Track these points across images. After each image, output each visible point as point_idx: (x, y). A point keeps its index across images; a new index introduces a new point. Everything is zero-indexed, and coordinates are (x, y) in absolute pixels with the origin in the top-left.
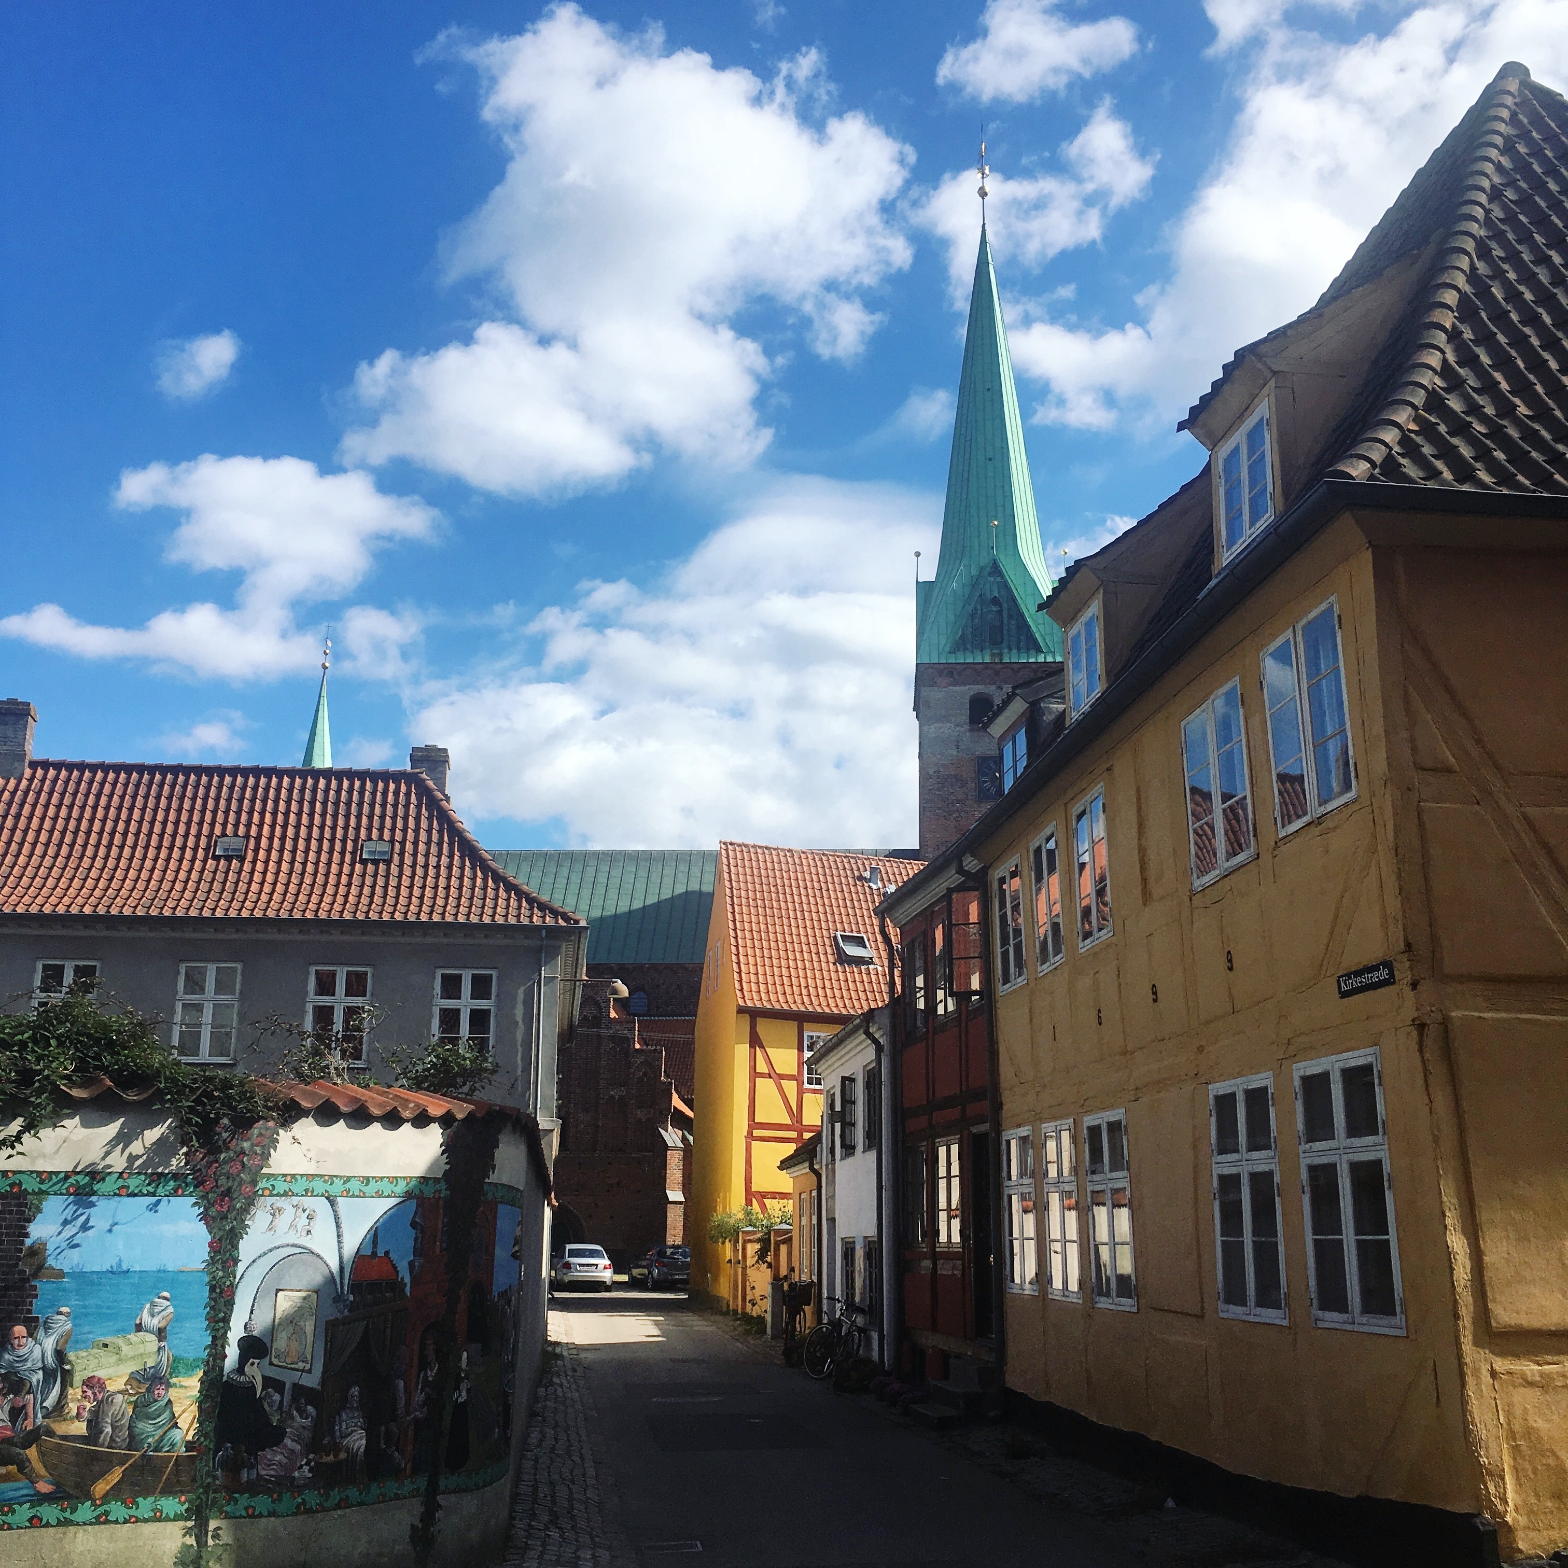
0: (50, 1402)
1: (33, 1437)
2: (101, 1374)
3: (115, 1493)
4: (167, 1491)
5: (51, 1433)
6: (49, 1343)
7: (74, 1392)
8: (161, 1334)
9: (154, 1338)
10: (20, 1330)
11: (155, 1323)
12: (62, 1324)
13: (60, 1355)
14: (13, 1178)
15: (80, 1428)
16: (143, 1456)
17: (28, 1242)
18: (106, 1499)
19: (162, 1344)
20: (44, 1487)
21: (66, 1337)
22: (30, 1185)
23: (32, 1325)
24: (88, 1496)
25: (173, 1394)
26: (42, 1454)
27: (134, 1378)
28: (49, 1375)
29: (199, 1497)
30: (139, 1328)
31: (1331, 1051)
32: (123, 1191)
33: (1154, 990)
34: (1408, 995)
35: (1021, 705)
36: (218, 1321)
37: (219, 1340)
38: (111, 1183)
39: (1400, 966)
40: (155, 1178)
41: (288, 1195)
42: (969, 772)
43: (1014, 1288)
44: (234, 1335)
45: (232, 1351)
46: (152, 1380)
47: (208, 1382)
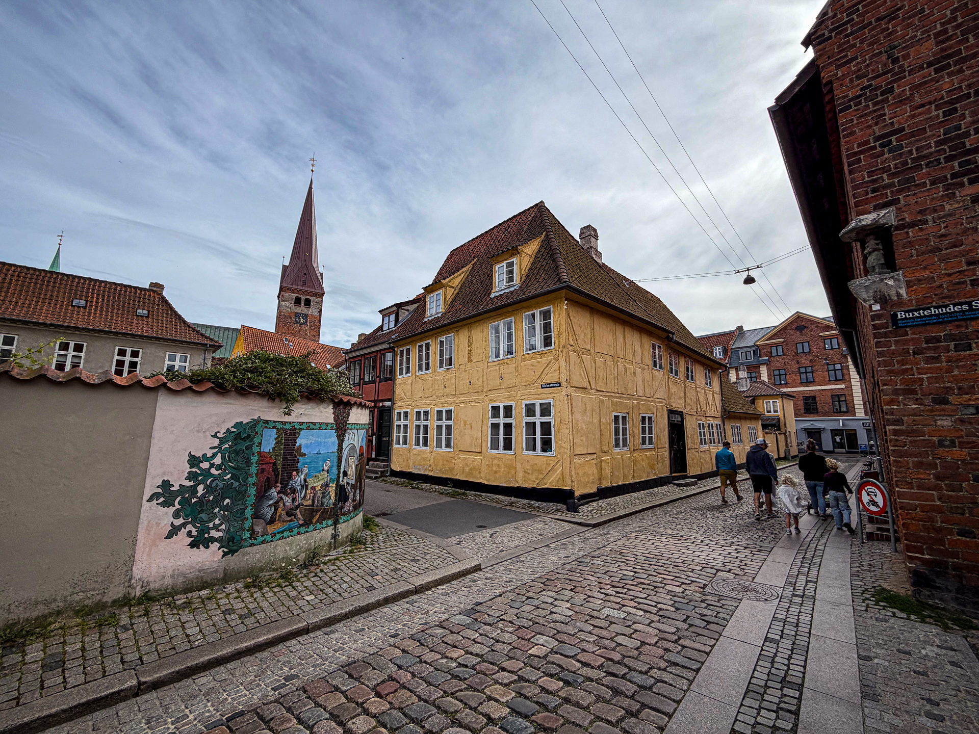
0: (302, 496)
1: (298, 507)
2: (315, 485)
3: (317, 521)
4: (329, 519)
5: (303, 505)
6: (302, 477)
7: (309, 491)
8: (328, 472)
9: (326, 473)
10: (295, 473)
11: (326, 468)
12: (306, 470)
13: (305, 480)
14: (293, 424)
15: (310, 502)
16: (324, 508)
17: (297, 445)
18: (316, 523)
19: (328, 474)
20: (301, 522)
21: (306, 474)
22: (297, 426)
23: (297, 471)
24: (312, 523)
25: (330, 489)
26: (300, 512)
27: (322, 486)
28: (302, 487)
29: (335, 519)
30: (323, 470)
31: (536, 399)
32: (320, 428)
33: (470, 382)
34: (565, 389)
35: (395, 308)
36: (339, 466)
37: (339, 472)
38: (318, 426)
39: (564, 384)
40: (327, 424)
41: (351, 429)
42: (293, 316)
43: (397, 446)
44: (342, 470)
45: (341, 475)
46: (326, 485)
47: (337, 485)
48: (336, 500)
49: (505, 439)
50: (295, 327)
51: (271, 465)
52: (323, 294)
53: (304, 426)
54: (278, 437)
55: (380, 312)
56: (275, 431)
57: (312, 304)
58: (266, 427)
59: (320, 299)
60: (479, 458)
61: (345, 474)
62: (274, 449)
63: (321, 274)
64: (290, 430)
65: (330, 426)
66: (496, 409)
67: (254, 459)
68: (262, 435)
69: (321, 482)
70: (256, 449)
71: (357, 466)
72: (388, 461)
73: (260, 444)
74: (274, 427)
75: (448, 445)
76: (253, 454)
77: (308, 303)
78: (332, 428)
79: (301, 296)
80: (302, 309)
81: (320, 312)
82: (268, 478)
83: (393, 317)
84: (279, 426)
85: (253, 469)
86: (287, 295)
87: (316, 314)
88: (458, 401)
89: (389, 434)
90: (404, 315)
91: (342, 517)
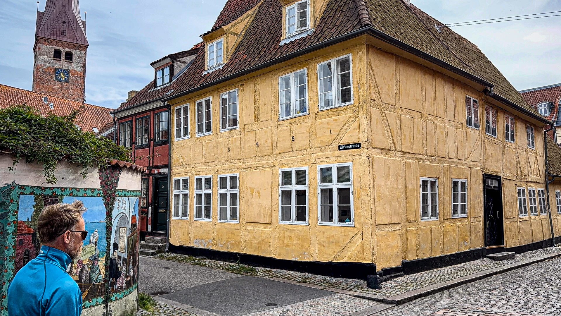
3: (87, 298)
4: (99, 296)
7: (75, 266)
8: (96, 244)
9: (94, 245)
14: (54, 190)
15: (76, 278)
16: (93, 285)
19: (96, 247)
22: (59, 193)
27: (90, 259)
29: (106, 296)
30: (90, 242)
31: (332, 162)
32: (85, 195)
33: (257, 144)
34: (365, 150)
35: (169, 60)
36: (108, 238)
37: (109, 244)
38: (82, 192)
39: (364, 144)
40: (93, 191)
41: (121, 196)
42: (53, 72)
43: (176, 218)
44: (112, 243)
45: (112, 248)
46: (94, 259)
47: (107, 259)
48: (106, 275)
49: (298, 209)
50: (56, 85)
51: (31, 236)
52: (86, 46)
53: (67, 192)
54: (37, 204)
55: (152, 64)
56: (32, 197)
57: (73, 58)
58: (23, 193)
59: (83, 52)
60: (267, 230)
61: (116, 246)
62: (32, 218)
63: (84, 23)
64: (50, 197)
65: (96, 192)
66: (287, 176)
67: (11, 229)
68: (18, 202)
69: (89, 256)
70: (11, 218)
71: (129, 237)
72: (166, 234)
73: (16, 212)
74: (32, 193)
75: (234, 216)
76: (9, 224)
77: (69, 56)
78: (98, 195)
79: (61, 49)
80: (62, 64)
81: (84, 67)
82: (27, 250)
83: (167, 71)
84: (38, 192)
85: (10, 241)
86: (45, 47)
87: (79, 69)
88: (243, 166)
89: (166, 205)
90: (180, 68)
91: (115, 295)
